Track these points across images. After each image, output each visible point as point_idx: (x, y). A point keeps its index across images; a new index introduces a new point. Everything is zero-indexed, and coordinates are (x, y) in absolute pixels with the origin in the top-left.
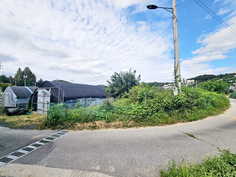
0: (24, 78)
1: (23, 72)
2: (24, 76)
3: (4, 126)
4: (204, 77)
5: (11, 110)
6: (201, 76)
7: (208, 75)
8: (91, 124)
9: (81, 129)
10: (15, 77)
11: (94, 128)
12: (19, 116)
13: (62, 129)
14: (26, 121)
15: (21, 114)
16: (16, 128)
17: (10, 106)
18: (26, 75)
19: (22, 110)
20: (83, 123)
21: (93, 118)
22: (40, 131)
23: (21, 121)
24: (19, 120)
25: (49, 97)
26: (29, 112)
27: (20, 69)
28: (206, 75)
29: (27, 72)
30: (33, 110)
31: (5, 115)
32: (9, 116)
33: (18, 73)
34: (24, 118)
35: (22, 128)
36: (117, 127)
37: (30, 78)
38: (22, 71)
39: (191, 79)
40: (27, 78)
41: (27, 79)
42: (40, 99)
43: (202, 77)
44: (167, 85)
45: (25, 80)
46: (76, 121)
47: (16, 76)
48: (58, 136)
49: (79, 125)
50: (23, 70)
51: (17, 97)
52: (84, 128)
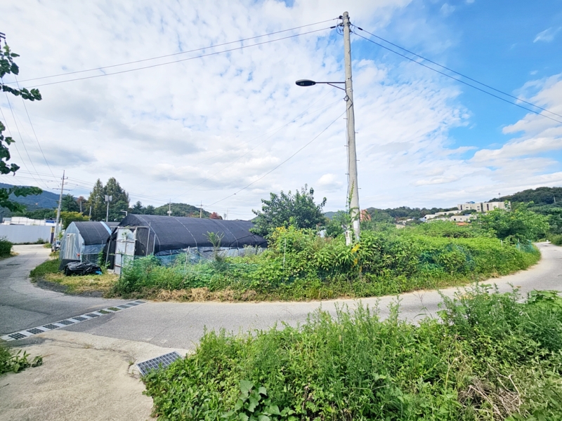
0: (106, 200)
1: (106, 188)
2: (106, 196)
3: (57, 291)
4: (539, 194)
5: (71, 266)
6: (531, 191)
7: (550, 189)
8: (183, 292)
9: (165, 300)
10: (89, 198)
11: (186, 298)
12: (83, 277)
13: (138, 298)
14: (91, 285)
15: (86, 274)
16: (72, 294)
17: (73, 259)
18: (110, 195)
19: (89, 266)
20: (171, 290)
21: (188, 283)
22: (106, 300)
23: (83, 285)
24: (80, 282)
25: (134, 245)
26: (101, 270)
27: (99, 183)
28: (547, 188)
29: (112, 189)
30: (109, 267)
31: (62, 274)
32: (67, 275)
33: (95, 190)
34: (90, 279)
35: (82, 294)
36: (223, 299)
37: (117, 201)
38: (104, 187)
39: (501, 200)
40: (111, 200)
41: (111, 203)
42: (120, 247)
43: (534, 194)
44: (434, 213)
45: (108, 204)
46: (160, 287)
47: (93, 196)
48: (126, 307)
49: (164, 293)
50: (104, 184)
51: (85, 242)
52: (170, 298)
